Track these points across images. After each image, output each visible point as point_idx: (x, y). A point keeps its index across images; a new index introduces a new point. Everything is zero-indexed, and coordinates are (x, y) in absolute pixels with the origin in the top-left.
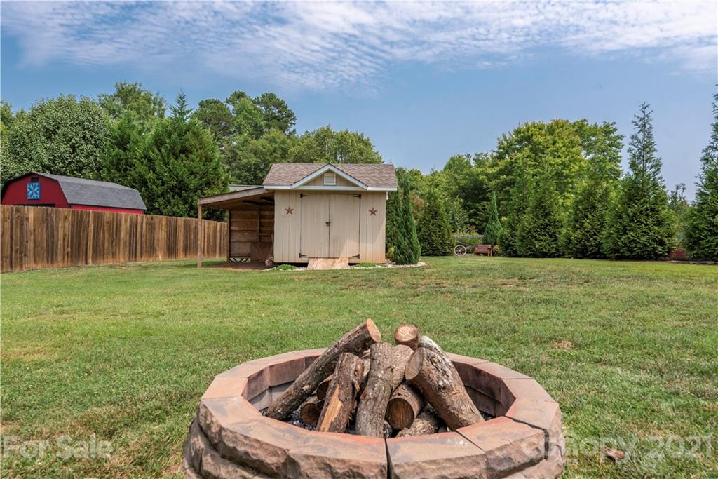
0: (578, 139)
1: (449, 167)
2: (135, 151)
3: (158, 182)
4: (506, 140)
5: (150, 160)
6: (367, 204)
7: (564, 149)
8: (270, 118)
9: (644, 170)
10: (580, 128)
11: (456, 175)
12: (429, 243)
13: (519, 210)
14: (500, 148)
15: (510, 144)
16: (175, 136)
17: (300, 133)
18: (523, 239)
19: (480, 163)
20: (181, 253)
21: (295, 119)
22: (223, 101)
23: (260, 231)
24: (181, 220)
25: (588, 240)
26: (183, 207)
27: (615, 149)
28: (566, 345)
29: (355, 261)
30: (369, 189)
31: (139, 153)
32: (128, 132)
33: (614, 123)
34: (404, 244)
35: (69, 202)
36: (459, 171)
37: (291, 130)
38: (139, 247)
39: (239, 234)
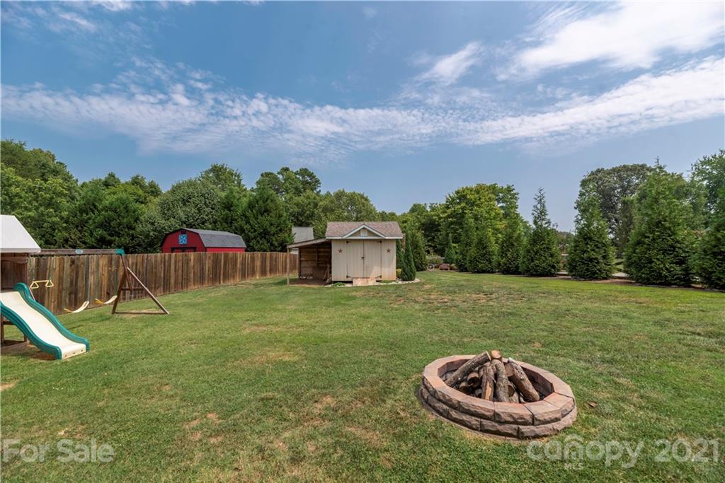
0: (493, 196)
1: (413, 210)
2: (236, 211)
3: (252, 230)
4: (450, 197)
5: (246, 217)
6: (385, 247)
7: (486, 203)
8: (305, 183)
9: (541, 226)
10: (493, 189)
13: (466, 244)
14: (447, 202)
15: (453, 200)
16: (261, 202)
17: (323, 193)
18: (471, 262)
19: (433, 209)
20: (268, 273)
21: (320, 183)
22: (276, 173)
23: (318, 261)
24: (268, 254)
25: (510, 264)
26: (267, 245)
27: (514, 200)
28: (537, 345)
29: (379, 279)
30: (387, 238)
31: (239, 212)
32: (232, 200)
33: (513, 185)
34: (407, 269)
35: (206, 246)
36: (420, 214)
37: (318, 190)
38: (247, 272)
39: (305, 263)
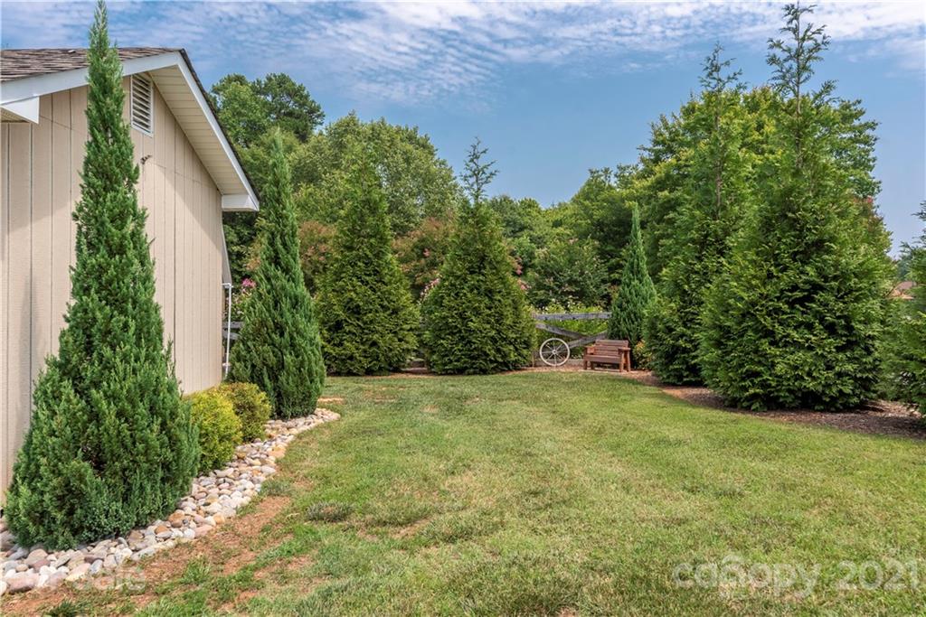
4: (667, 128)
11: (587, 203)
12: (462, 338)
14: (657, 143)
15: (675, 134)
19: (626, 181)
27: (862, 146)
33: (859, 102)
36: (592, 197)
